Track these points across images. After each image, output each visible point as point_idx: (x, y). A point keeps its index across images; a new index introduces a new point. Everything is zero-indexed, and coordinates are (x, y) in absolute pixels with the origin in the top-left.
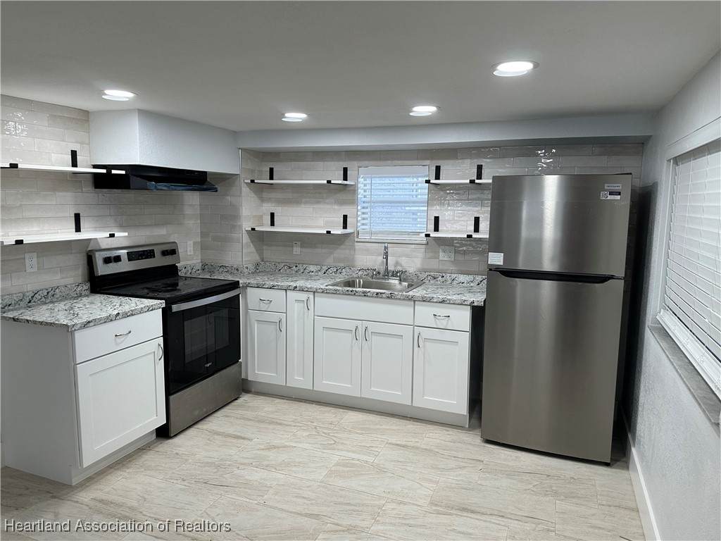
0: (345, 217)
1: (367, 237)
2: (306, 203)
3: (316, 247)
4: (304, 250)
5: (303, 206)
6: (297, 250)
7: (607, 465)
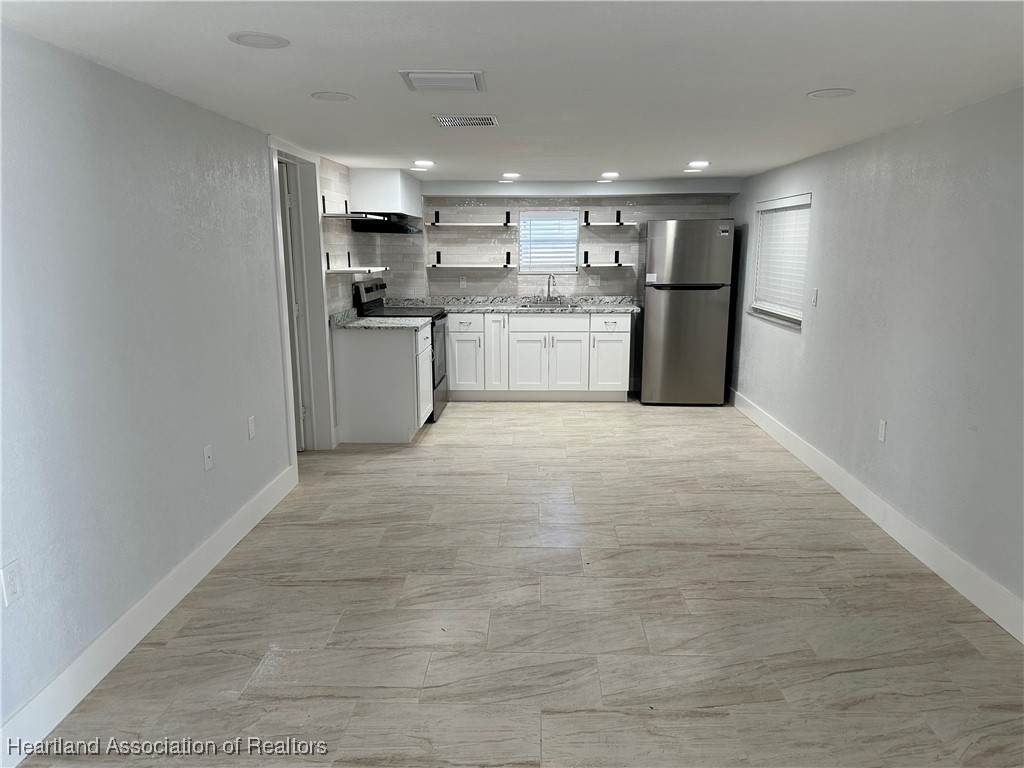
0: (508, 254)
1: (527, 271)
2: (472, 242)
3: (481, 281)
4: (470, 284)
5: (468, 245)
6: (463, 284)
7: (721, 405)
